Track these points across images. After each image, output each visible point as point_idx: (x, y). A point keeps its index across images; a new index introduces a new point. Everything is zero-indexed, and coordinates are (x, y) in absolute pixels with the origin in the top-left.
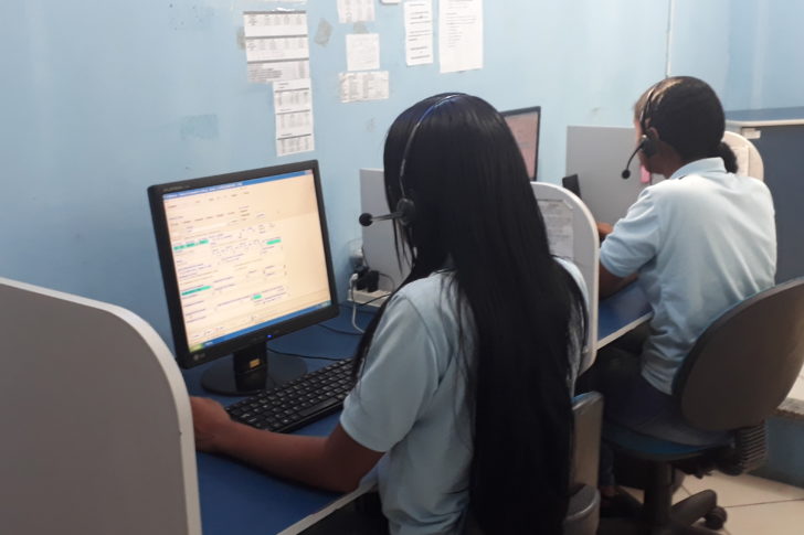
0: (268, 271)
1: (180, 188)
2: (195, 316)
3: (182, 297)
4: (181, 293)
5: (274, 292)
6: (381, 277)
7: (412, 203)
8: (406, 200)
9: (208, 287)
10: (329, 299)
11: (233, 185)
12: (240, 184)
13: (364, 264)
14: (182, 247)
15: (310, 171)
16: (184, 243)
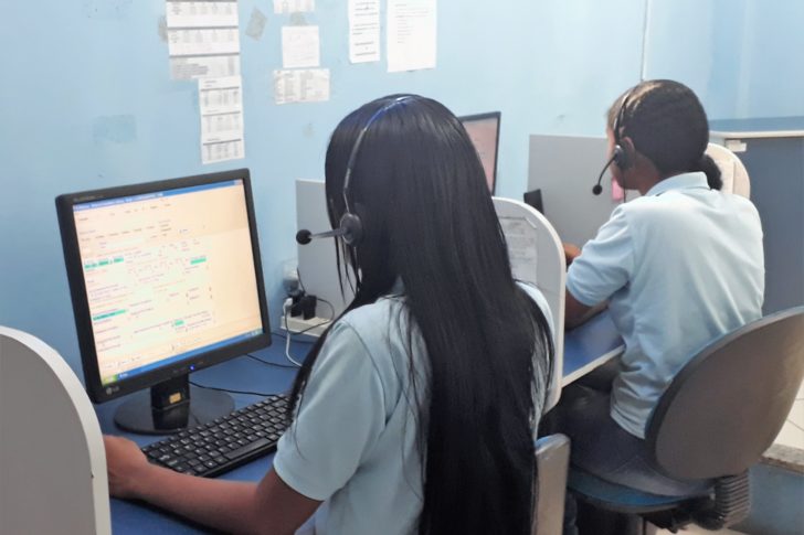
0: (191, 294)
1: (92, 198)
2: (108, 344)
3: (93, 322)
4: (92, 317)
5: (199, 318)
6: (318, 303)
7: (357, 218)
8: (350, 215)
9: (124, 311)
10: (261, 326)
11: (152, 195)
12: (161, 194)
13: (300, 288)
14: (94, 265)
15: (241, 181)
16: (96, 261)
